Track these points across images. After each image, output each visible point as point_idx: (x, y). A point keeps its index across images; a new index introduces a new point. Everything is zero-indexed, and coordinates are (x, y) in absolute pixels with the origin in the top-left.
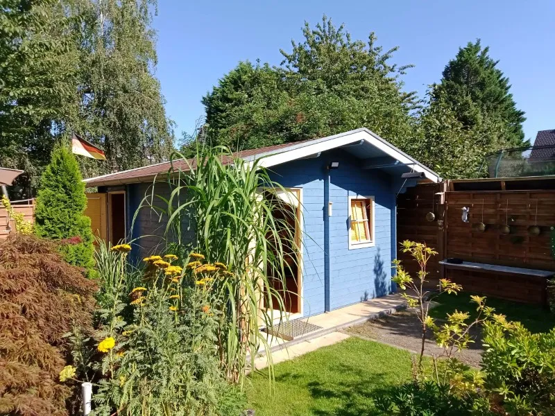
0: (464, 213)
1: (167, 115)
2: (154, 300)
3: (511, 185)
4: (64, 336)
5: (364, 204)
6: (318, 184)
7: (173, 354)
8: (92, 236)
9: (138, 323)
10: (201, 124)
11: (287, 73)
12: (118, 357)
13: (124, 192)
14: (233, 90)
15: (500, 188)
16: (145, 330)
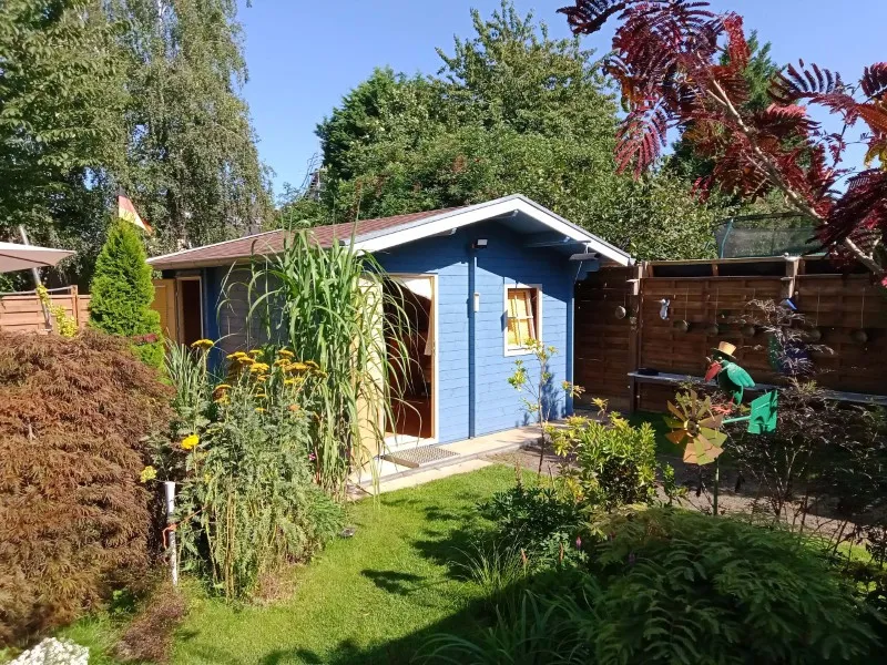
0: (663, 308)
1: (260, 158)
2: (238, 398)
3: (725, 269)
4: (142, 439)
5: (528, 296)
6: (461, 269)
7: (259, 452)
8: (161, 336)
9: (223, 421)
10: (315, 167)
11: (449, 87)
12: (201, 456)
13: (199, 278)
14: (365, 114)
15: (711, 274)
16: (230, 427)
